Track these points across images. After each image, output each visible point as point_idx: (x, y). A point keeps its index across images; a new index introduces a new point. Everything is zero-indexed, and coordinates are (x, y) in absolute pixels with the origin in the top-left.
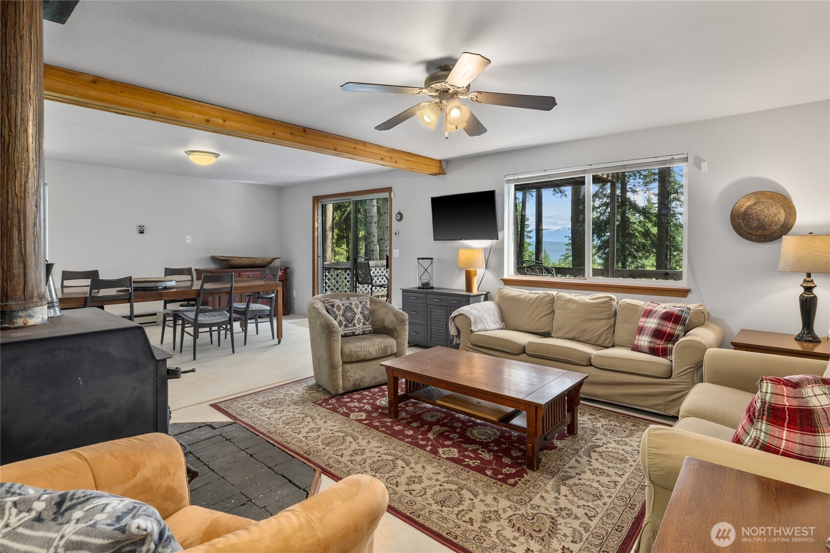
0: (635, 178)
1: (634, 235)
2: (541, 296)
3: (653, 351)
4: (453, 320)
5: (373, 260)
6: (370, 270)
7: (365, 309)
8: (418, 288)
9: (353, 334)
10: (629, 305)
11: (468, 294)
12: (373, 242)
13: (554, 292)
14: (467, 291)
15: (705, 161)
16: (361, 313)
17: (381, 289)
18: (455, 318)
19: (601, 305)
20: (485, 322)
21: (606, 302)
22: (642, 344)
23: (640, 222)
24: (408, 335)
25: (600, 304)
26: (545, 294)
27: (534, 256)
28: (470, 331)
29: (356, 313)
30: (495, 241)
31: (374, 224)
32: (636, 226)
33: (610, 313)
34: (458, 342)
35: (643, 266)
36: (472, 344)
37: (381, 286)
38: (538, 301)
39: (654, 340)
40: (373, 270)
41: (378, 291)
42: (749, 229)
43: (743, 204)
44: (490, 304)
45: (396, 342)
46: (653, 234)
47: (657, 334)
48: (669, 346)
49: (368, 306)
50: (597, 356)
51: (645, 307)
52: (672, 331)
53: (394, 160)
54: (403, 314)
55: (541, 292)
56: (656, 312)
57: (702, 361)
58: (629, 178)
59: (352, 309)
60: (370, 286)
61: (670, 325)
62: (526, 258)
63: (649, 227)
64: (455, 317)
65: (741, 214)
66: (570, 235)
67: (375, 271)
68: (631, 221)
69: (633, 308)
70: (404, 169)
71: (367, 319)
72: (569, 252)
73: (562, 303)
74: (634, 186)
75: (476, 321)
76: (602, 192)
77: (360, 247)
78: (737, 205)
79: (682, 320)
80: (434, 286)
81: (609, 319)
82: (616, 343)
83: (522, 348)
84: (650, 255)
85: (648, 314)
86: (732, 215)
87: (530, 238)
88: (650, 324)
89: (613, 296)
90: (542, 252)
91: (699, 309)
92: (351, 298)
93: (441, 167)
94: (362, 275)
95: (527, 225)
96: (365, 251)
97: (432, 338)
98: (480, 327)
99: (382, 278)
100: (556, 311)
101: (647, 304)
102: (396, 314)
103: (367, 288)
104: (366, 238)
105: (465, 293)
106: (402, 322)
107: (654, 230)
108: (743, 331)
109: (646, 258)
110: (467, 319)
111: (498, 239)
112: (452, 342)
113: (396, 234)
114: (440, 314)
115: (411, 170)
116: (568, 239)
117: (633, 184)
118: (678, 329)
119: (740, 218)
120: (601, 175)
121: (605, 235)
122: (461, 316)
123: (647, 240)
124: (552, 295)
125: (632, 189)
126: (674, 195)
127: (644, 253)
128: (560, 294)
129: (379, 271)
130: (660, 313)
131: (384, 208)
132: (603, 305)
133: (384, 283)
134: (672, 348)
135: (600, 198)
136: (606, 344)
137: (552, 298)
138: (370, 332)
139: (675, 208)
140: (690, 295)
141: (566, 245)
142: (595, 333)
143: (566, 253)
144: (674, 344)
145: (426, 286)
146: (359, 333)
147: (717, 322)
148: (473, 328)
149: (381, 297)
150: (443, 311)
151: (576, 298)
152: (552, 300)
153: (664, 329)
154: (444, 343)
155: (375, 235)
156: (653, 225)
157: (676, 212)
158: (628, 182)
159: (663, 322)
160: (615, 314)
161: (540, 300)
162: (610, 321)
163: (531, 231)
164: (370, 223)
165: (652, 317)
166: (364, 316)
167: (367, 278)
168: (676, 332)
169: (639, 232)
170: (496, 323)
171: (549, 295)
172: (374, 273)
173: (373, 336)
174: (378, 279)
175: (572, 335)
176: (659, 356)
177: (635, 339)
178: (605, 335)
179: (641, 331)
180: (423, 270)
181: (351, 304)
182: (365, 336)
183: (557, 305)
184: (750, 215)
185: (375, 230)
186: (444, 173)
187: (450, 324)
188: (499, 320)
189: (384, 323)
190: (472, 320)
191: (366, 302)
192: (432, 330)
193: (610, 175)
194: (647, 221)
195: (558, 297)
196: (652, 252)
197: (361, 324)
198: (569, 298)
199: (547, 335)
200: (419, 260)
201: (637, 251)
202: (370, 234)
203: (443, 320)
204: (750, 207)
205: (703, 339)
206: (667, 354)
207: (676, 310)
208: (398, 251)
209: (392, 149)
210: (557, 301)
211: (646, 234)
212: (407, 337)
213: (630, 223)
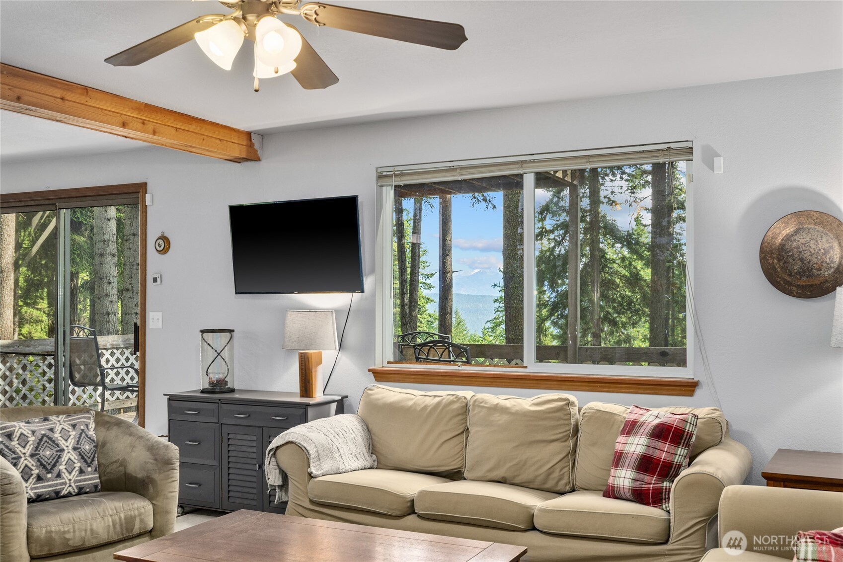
0: (614, 179)
1: (613, 282)
2: (444, 401)
3: (639, 496)
4: (274, 454)
5: (109, 333)
6: (99, 356)
7: (84, 439)
8: (203, 392)
9: (57, 495)
10: (599, 414)
11: (305, 400)
12: (107, 295)
13: (467, 393)
14: (302, 396)
15: (720, 156)
16: (75, 449)
17: (125, 396)
18: (279, 452)
19: (551, 415)
20: (337, 455)
21: (560, 409)
22: (621, 483)
23: (623, 259)
24: (177, 489)
25: (549, 413)
26: (452, 398)
27: (437, 322)
28: (306, 477)
29: (62, 450)
30: (357, 296)
31: (109, 258)
32: (615, 266)
33: (567, 428)
34: (284, 499)
35: (628, 339)
36: (312, 502)
37: (123, 389)
38: (438, 411)
39: (641, 476)
40: (107, 354)
41: (118, 399)
42: (788, 275)
43: (778, 232)
44: (347, 420)
45: (151, 507)
46: (645, 281)
47: (646, 464)
48: (665, 484)
49: (91, 433)
50: (544, 511)
51: (625, 415)
52: (669, 458)
53: (150, 127)
54: (167, 447)
55: (444, 393)
56: (643, 423)
57: (716, 510)
58: (603, 178)
59: (54, 442)
60: (100, 389)
61: (667, 447)
62: (423, 327)
63: (639, 268)
64: (277, 448)
65: (775, 249)
66: (502, 284)
67: (110, 358)
68: (608, 257)
69: (603, 419)
70: (172, 146)
71: (89, 461)
72: (501, 315)
73: (482, 414)
74: (612, 193)
75: (319, 455)
76: (558, 202)
77: (80, 306)
78: (770, 233)
79: (685, 436)
80: (236, 388)
81: (565, 441)
82: (578, 484)
83: (409, 504)
84: (641, 319)
85: (631, 428)
86: (762, 251)
87: (430, 287)
88: (634, 446)
89: (571, 396)
90: (451, 314)
91: (713, 416)
92: (53, 418)
93: (251, 145)
94: (82, 367)
95: (423, 262)
96: (90, 315)
97: (231, 494)
98: (327, 466)
99: (127, 373)
100: (472, 430)
101: (629, 411)
102: (152, 448)
103: (93, 393)
104: (90, 286)
105: (298, 399)
106: (167, 463)
107: (647, 274)
108: (781, 451)
109: (634, 325)
110: (302, 452)
111: (362, 291)
112: (272, 498)
113: (155, 280)
114: (249, 444)
115: (188, 149)
116: (500, 289)
117: (610, 189)
118: (678, 453)
119: (775, 256)
120: (552, 173)
121: (564, 283)
122: (289, 445)
123: (633, 292)
124: (465, 398)
125: (609, 198)
126: (678, 211)
127: (630, 315)
128: (480, 396)
129: (120, 357)
130: (650, 426)
131: (131, 224)
132: (554, 415)
133: (130, 382)
134: (670, 489)
135: (554, 214)
136: (560, 487)
137: (464, 404)
138: (95, 489)
139: (680, 234)
140: (698, 392)
141: (496, 301)
142: (541, 467)
143: (494, 316)
144: (673, 482)
145: (218, 387)
146: (69, 492)
147: (742, 438)
148: (313, 470)
149: (124, 412)
150: (254, 438)
151: (508, 404)
152: (465, 409)
153: (657, 454)
154: (255, 503)
155: (112, 279)
156: (644, 264)
157: (682, 242)
158: (603, 184)
159: (654, 443)
160: (576, 430)
161: (442, 409)
162: (567, 443)
163: (432, 275)
164: (101, 255)
165: (636, 434)
166: (82, 456)
167: (92, 374)
168: (677, 459)
169: (622, 277)
170: (358, 456)
171: (458, 398)
172: (108, 361)
173: (100, 496)
174: (117, 374)
175: (499, 473)
176: (648, 504)
177: (609, 475)
178: (558, 470)
179: (618, 459)
180: (212, 354)
181: (51, 430)
182: (83, 497)
183: (473, 417)
184: (790, 251)
185: (111, 270)
186: (258, 159)
187: (267, 463)
188: (365, 451)
189: (125, 468)
190: (311, 452)
191: (87, 426)
192: (231, 477)
193: (569, 172)
194: (635, 257)
195: (475, 401)
196: (644, 313)
197: (75, 473)
198: (495, 403)
199: (455, 475)
200: (205, 335)
201: (619, 313)
202: (101, 279)
203: (254, 456)
204: (788, 238)
205: (718, 469)
206: (662, 499)
207: (674, 420)
208: (159, 315)
209: (147, 105)
210: (473, 410)
211: (634, 280)
212: (177, 494)
213: (607, 260)
